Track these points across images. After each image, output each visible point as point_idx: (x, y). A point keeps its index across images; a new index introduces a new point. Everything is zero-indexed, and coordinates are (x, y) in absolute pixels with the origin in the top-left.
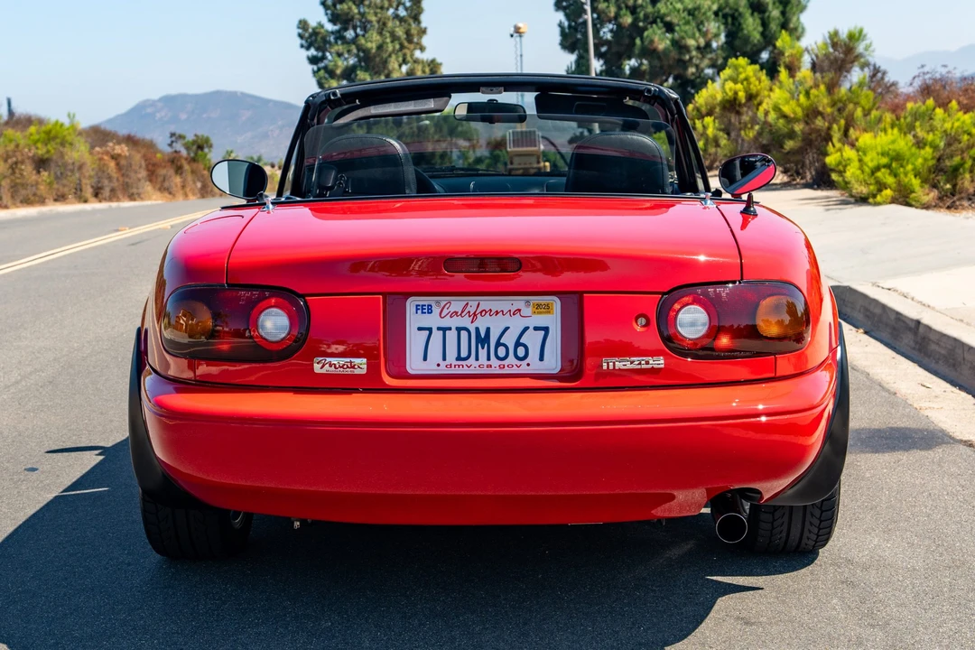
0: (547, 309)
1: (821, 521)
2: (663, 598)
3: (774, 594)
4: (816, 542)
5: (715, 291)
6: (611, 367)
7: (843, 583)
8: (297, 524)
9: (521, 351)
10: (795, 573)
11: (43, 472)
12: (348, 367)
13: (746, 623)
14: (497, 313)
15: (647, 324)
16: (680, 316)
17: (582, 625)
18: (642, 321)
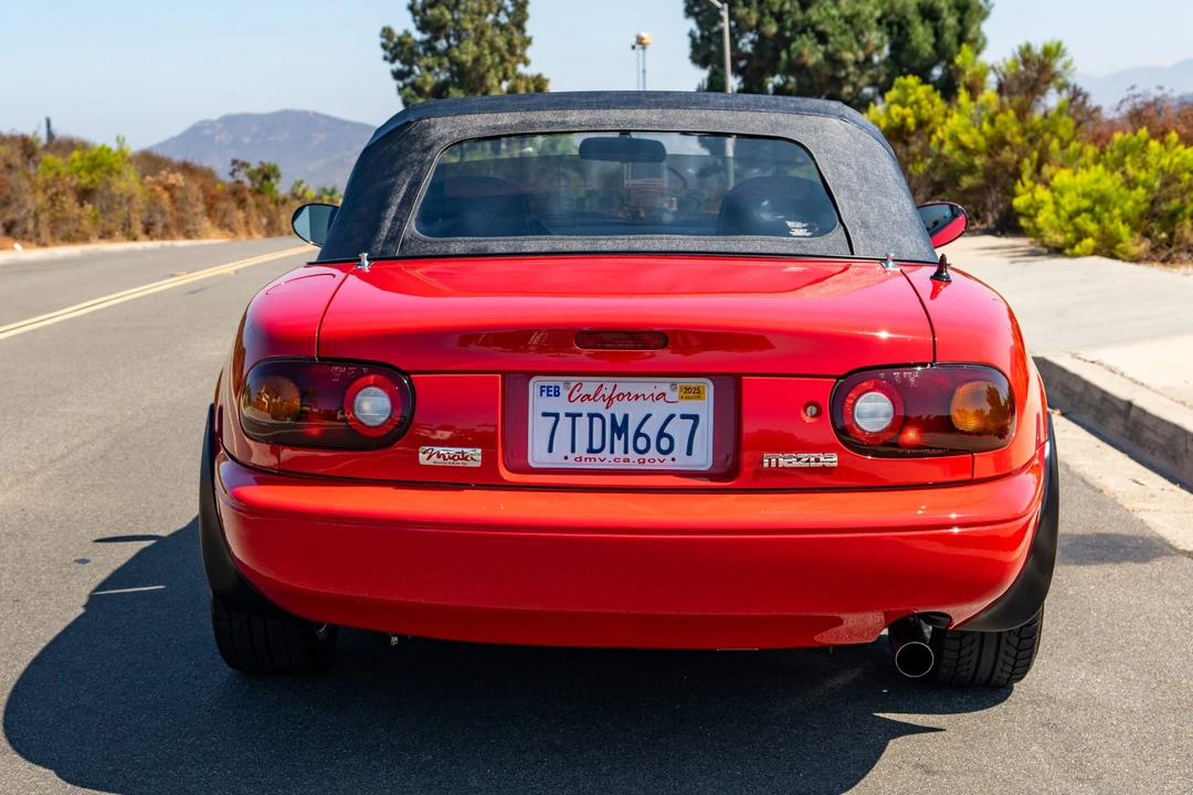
0: (698, 393)
1: (1018, 651)
2: (825, 738)
3: (960, 737)
4: (1011, 675)
5: (901, 376)
6: (774, 465)
7: (1044, 725)
8: (395, 640)
9: (665, 444)
10: (985, 711)
11: (96, 565)
12: (459, 458)
13: (928, 772)
14: (637, 397)
15: (818, 415)
16: (859, 404)
17: (729, 768)
18: (812, 410)
